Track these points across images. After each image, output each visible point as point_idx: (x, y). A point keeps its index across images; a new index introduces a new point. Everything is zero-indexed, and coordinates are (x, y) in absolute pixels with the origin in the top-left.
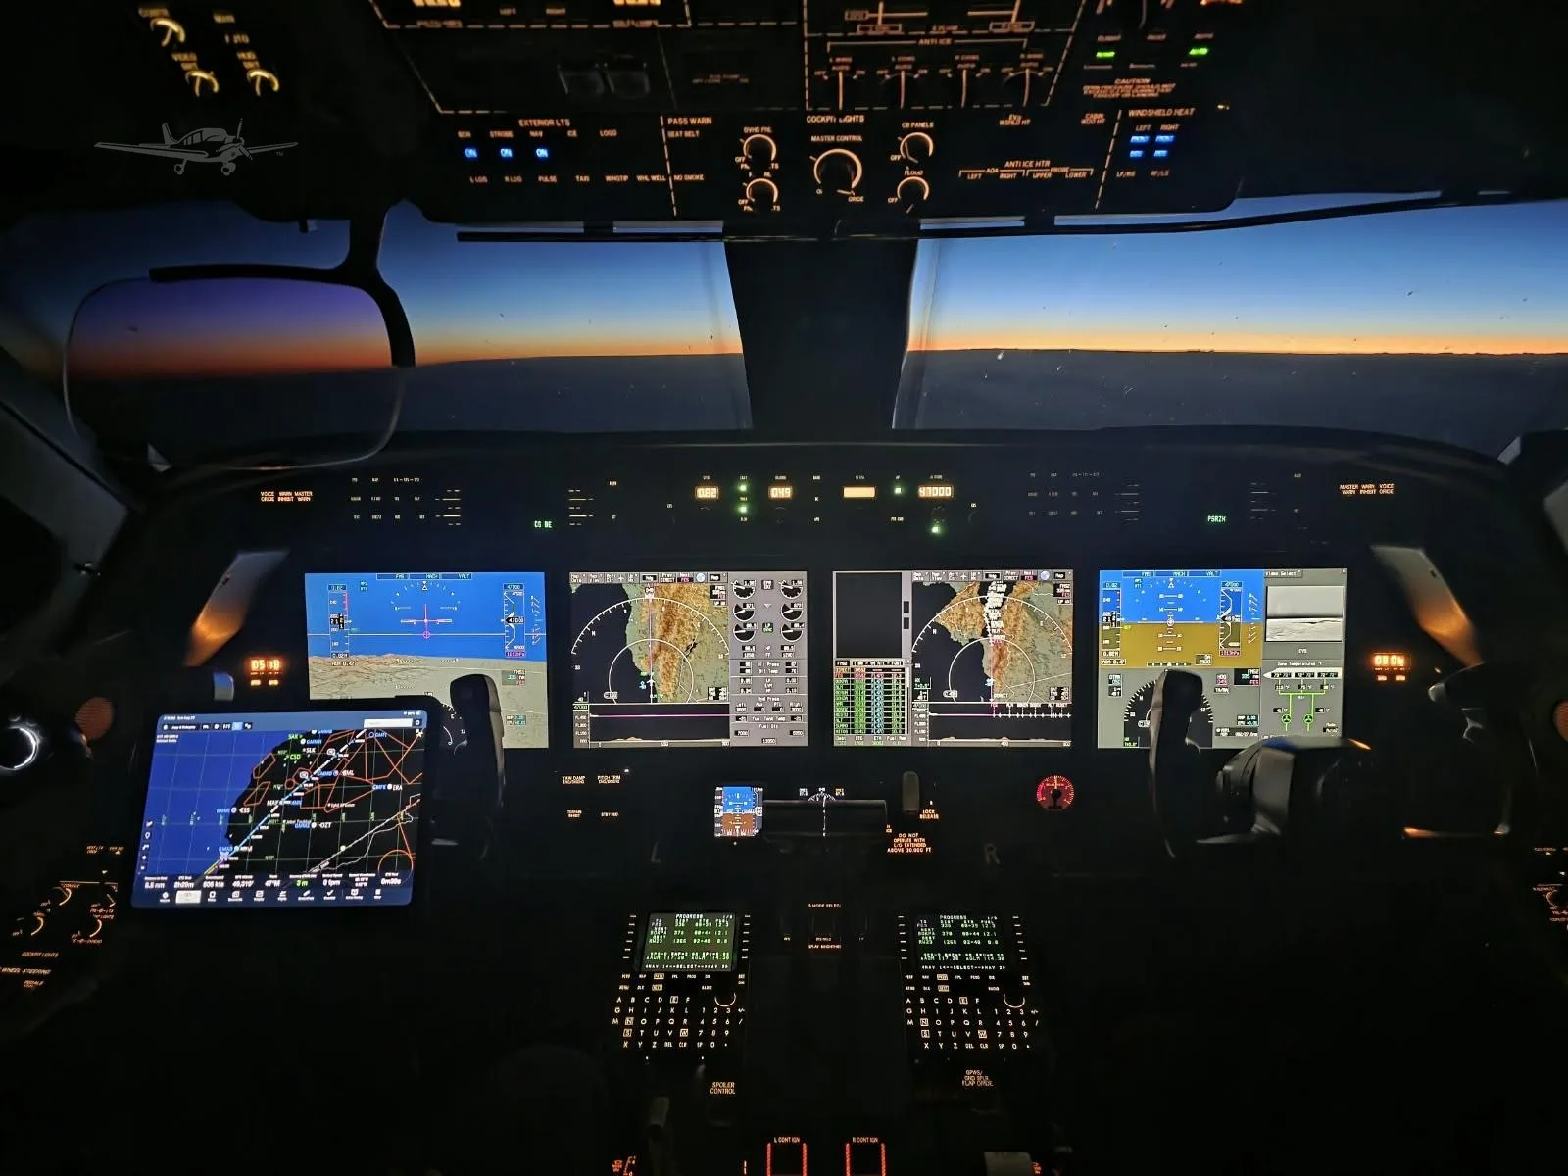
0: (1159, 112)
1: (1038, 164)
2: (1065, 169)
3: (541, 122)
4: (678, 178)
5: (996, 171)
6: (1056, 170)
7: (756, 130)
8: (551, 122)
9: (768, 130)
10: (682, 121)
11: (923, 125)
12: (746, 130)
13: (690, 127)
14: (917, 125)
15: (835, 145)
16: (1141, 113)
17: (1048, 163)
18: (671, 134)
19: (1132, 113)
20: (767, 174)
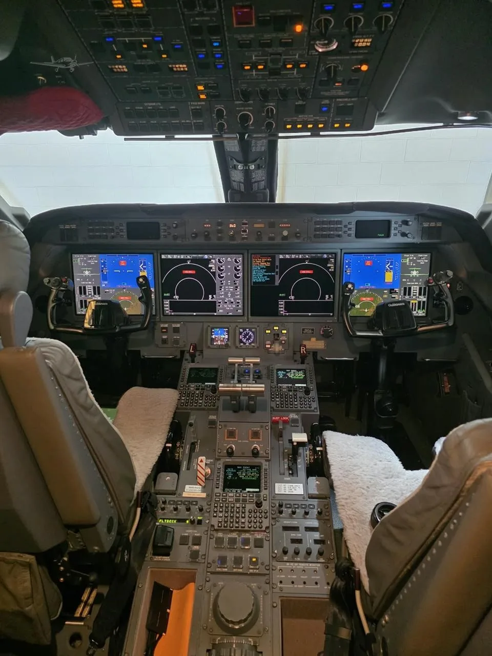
0: (346, 100)
1: (310, 116)
2: (318, 118)
3: (150, 104)
4: (195, 121)
5: (296, 118)
6: (315, 118)
7: (219, 106)
8: (154, 104)
9: (223, 106)
10: (196, 103)
11: (271, 104)
12: (216, 106)
13: (198, 105)
14: (270, 104)
15: (244, 110)
16: (340, 100)
17: (312, 116)
18: (192, 108)
19: (338, 100)
20: (223, 120)
